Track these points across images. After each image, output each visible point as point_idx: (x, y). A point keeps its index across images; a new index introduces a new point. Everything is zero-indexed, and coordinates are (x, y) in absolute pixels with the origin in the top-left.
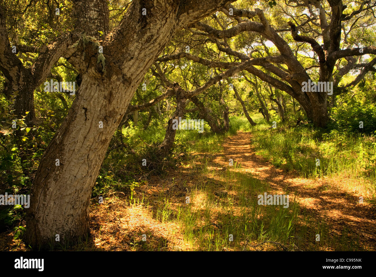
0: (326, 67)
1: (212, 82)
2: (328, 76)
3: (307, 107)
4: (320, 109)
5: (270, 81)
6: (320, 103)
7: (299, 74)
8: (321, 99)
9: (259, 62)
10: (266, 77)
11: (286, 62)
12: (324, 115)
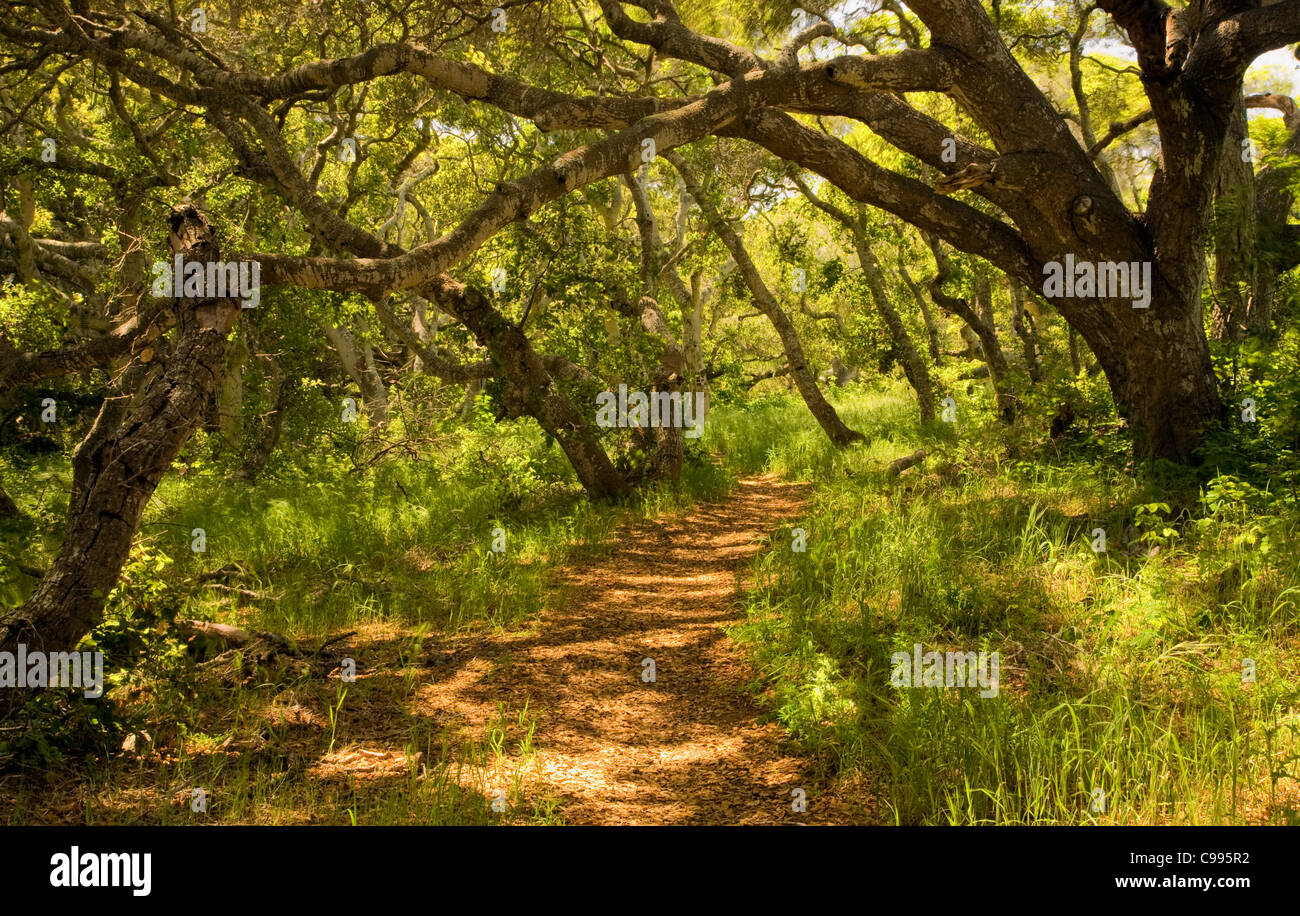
0: (1183, 108)
1: (509, 208)
2: (1198, 161)
3: (1105, 341)
4: (1164, 352)
5: (892, 199)
6: (1164, 320)
7: (1035, 152)
8: (1170, 296)
9: (796, 89)
10: (873, 177)
11: (956, 89)
12: (1187, 386)
